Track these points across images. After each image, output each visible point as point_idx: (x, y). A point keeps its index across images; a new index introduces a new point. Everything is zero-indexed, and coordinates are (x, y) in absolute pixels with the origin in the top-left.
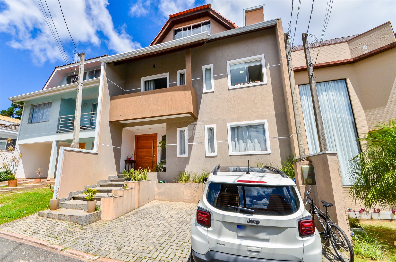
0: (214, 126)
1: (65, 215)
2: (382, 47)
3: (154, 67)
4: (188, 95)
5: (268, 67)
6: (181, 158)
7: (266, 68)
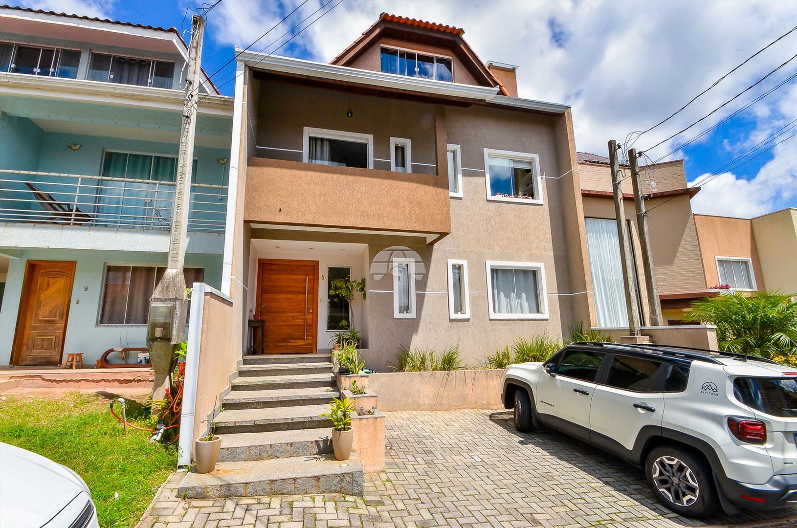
0: (464, 262)
1: (295, 479)
2: (676, 191)
3: (350, 115)
4: (443, 199)
5: (544, 177)
6: (402, 320)
7: (542, 178)
